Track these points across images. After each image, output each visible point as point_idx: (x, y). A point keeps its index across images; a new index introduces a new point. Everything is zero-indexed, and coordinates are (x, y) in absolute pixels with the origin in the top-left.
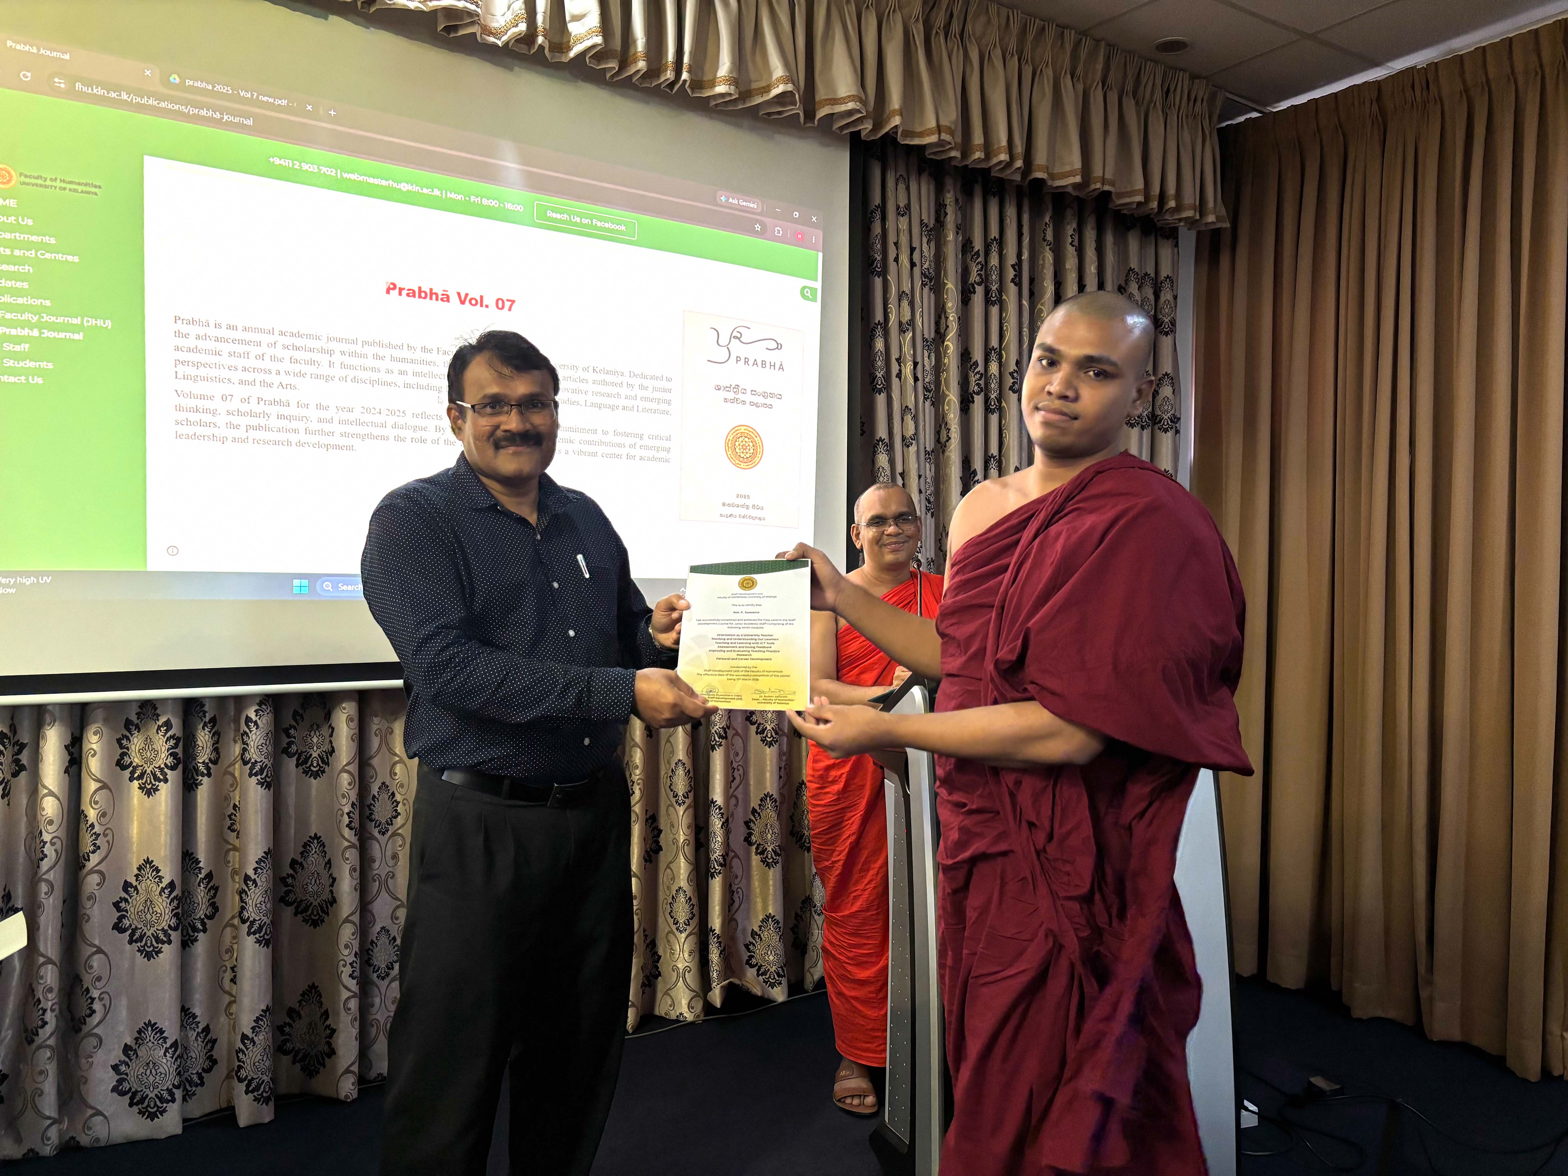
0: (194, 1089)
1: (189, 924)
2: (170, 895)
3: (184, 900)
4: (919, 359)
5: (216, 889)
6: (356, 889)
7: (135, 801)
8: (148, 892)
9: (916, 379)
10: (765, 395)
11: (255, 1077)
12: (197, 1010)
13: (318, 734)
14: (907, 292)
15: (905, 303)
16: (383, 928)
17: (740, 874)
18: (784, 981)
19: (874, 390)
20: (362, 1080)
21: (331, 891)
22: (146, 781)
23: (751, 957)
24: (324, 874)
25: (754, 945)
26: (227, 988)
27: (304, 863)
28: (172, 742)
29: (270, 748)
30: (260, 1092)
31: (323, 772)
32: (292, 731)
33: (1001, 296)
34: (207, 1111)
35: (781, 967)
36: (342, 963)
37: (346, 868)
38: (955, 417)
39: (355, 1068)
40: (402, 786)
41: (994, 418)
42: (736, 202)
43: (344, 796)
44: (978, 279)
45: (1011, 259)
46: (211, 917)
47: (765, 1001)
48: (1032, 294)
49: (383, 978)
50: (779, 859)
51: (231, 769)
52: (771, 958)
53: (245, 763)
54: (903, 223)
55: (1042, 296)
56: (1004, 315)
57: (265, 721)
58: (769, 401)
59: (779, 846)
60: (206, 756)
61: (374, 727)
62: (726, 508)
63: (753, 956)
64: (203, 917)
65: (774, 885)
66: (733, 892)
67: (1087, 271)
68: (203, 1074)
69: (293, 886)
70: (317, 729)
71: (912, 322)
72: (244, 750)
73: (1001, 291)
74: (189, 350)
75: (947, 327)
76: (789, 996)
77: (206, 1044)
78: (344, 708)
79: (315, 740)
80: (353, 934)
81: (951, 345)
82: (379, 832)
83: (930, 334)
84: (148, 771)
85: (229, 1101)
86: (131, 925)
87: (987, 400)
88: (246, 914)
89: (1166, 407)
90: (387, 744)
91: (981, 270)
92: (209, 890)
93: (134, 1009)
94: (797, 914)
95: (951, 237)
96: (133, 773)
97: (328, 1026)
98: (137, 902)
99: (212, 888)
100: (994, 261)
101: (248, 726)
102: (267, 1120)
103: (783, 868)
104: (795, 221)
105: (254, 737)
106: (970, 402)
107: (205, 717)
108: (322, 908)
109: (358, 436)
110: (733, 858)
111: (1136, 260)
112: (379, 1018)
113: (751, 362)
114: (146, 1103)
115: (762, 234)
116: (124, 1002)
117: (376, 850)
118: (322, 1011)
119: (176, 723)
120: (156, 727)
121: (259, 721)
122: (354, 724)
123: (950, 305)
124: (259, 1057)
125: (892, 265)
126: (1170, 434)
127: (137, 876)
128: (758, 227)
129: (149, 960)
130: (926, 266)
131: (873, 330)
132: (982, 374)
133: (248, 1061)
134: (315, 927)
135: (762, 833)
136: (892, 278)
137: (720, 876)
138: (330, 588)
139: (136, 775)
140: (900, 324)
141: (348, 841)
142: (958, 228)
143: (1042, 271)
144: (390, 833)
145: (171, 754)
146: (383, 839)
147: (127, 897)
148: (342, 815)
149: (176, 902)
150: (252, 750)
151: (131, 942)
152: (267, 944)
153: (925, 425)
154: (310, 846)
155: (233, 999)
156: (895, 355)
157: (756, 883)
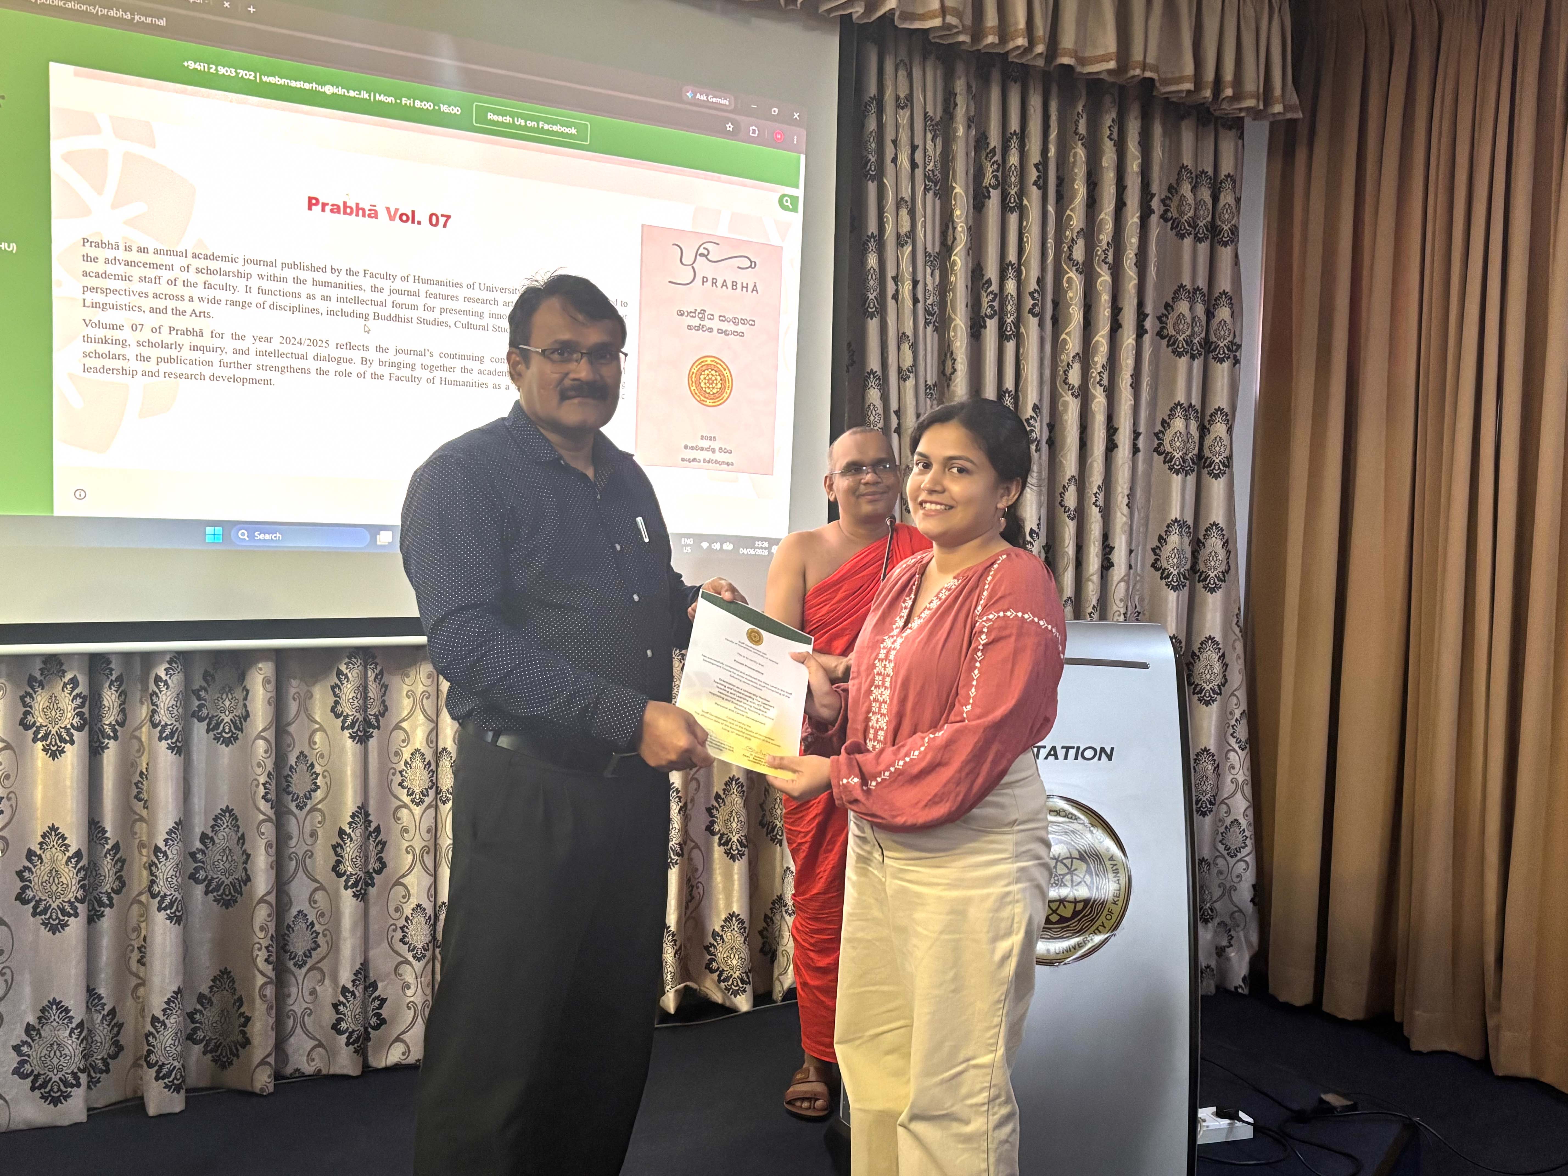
0: (98, 1075)
1: (95, 898)
2: (76, 865)
3: (89, 873)
4: (920, 277)
5: (123, 861)
6: (272, 867)
7: (39, 763)
8: (53, 861)
9: (915, 301)
10: (735, 321)
11: (166, 1062)
12: (102, 991)
13: (230, 697)
14: (907, 198)
15: (904, 212)
16: (300, 912)
17: (700, 868)
18: (748, 988)
19: (865, 314)
20: (278, 1076)
21: (245, 869)
22: (51, 743)
23: (712, 960)
24: (237, 851)
25: (715, 947)
26: (134, 969)
27: (215, 838)
28: (79, 701)
29: (180, 710)
30: (171, 1079)
31: (236, 739)
32: (202, 693)
33: (1021, 201)
34: (113, 1100)
35: (746, 973)
36: (257, 946)
37: (262, 844)
38: (961, 346)
39: (271, 1060)
40: (322, 756)
41: (1010, 346)
42: (705, 98)
43: (259, 765)
44: (993, 182)
45: (1035, 157)
46: (118, 892)
47: (727, 1010)
48: (1060, 197)
49: (300, 967)
50: (746, 850)
51: (137, 733)
52: (735, 962)
53: (155, 725)
54: (904, 117)
55: (1071, 201)
56: (1025, 223)
57: (175, 681)
58: (740, 328)
59: (745, 836)
60: (112, 718)
61: (293, 691)
62: (688, 450)
63: (714, 960)
64: (109, 891)
65: (739, 880)
66: (693, 887)
67: (1129, 170)
68: (109, 1060)
69: (203, 863)
70: (230, 691)
71: (912, 233)
72: (154, 712)
73: (1021, 193)
74: (98, 275)
75: (955, 239)
76: (754, 1005)
77: (112, 1029)
78: (261, 669)
79: (227, 703)
80: (269, 916)
81: (959, 259)
82: (297, 807)
83: (934, 247)
84: (53, 732)
85: (135, 1091)
86: (34, 897)
87: (1002, 324)
88: (156, 889)
89: (1222, 333)
90: (306, 710)
91: (997, 171)
92: (116, 863)
93: (38, 986)
94: (766, 916)
95: (961, 132)
96: (36, 733)
97: (242, 1014)
98: (41, 872)
99: (119, 860)
100: (1014, 159)
101: (158, 686)
102: (177, 1110)
103: (750, 863)
104: (774, 119)
105: (164, 697)
106: (981, 327)
107: (111, 675)
108: (234, 886)
109: (276, 369)
110: (693, 848)
111: (1190, 155)
112: (296, 1010)
113: (719, 284)
114: (49, 1088)
115: (733, 135)
116: (27, 976)
117: (293, 826)
118: (236, 997)
119: (82, 679)
120: (62, 684)
121: (169, 681)
122: (271, 687)
123: (958, 212)
124: (170, 1042)
125: (889, 167)
126: (1226, 365)
127: (41, 844)
128: (730, 127)
129: (54, 933)
130: (930, 167)
131: (865, 243)
132: (996, 295)
133: (159, 1045)
134: (227, 908)
135: (727, 822)
136: (889, 182)
137: (677, 866)
138: (245, 537)
139: (40, 736)
140: (898, 236)
141: (264, 814)
142: (970, 122)
143: (1073, 170)
144: (308, 807)
145: (78, 714)
146: (301, 814)
147: (30, 866)
148: (257, 786)
149: (83, 873)
150: (162, 712)
151: (34, 914)
152: (179, 920)
153: (926, 355)
154: (221, 820)
155: (140, 981)
156: (891, 272)
157: (718, 878)
